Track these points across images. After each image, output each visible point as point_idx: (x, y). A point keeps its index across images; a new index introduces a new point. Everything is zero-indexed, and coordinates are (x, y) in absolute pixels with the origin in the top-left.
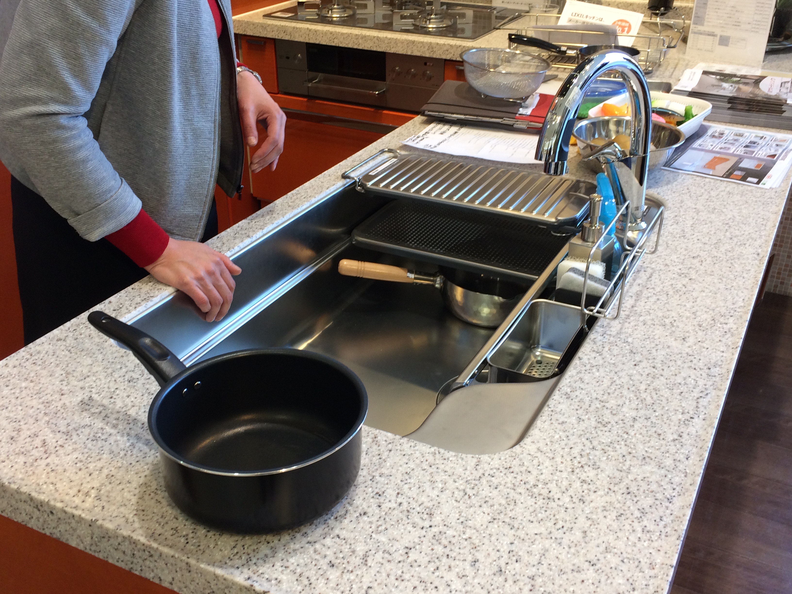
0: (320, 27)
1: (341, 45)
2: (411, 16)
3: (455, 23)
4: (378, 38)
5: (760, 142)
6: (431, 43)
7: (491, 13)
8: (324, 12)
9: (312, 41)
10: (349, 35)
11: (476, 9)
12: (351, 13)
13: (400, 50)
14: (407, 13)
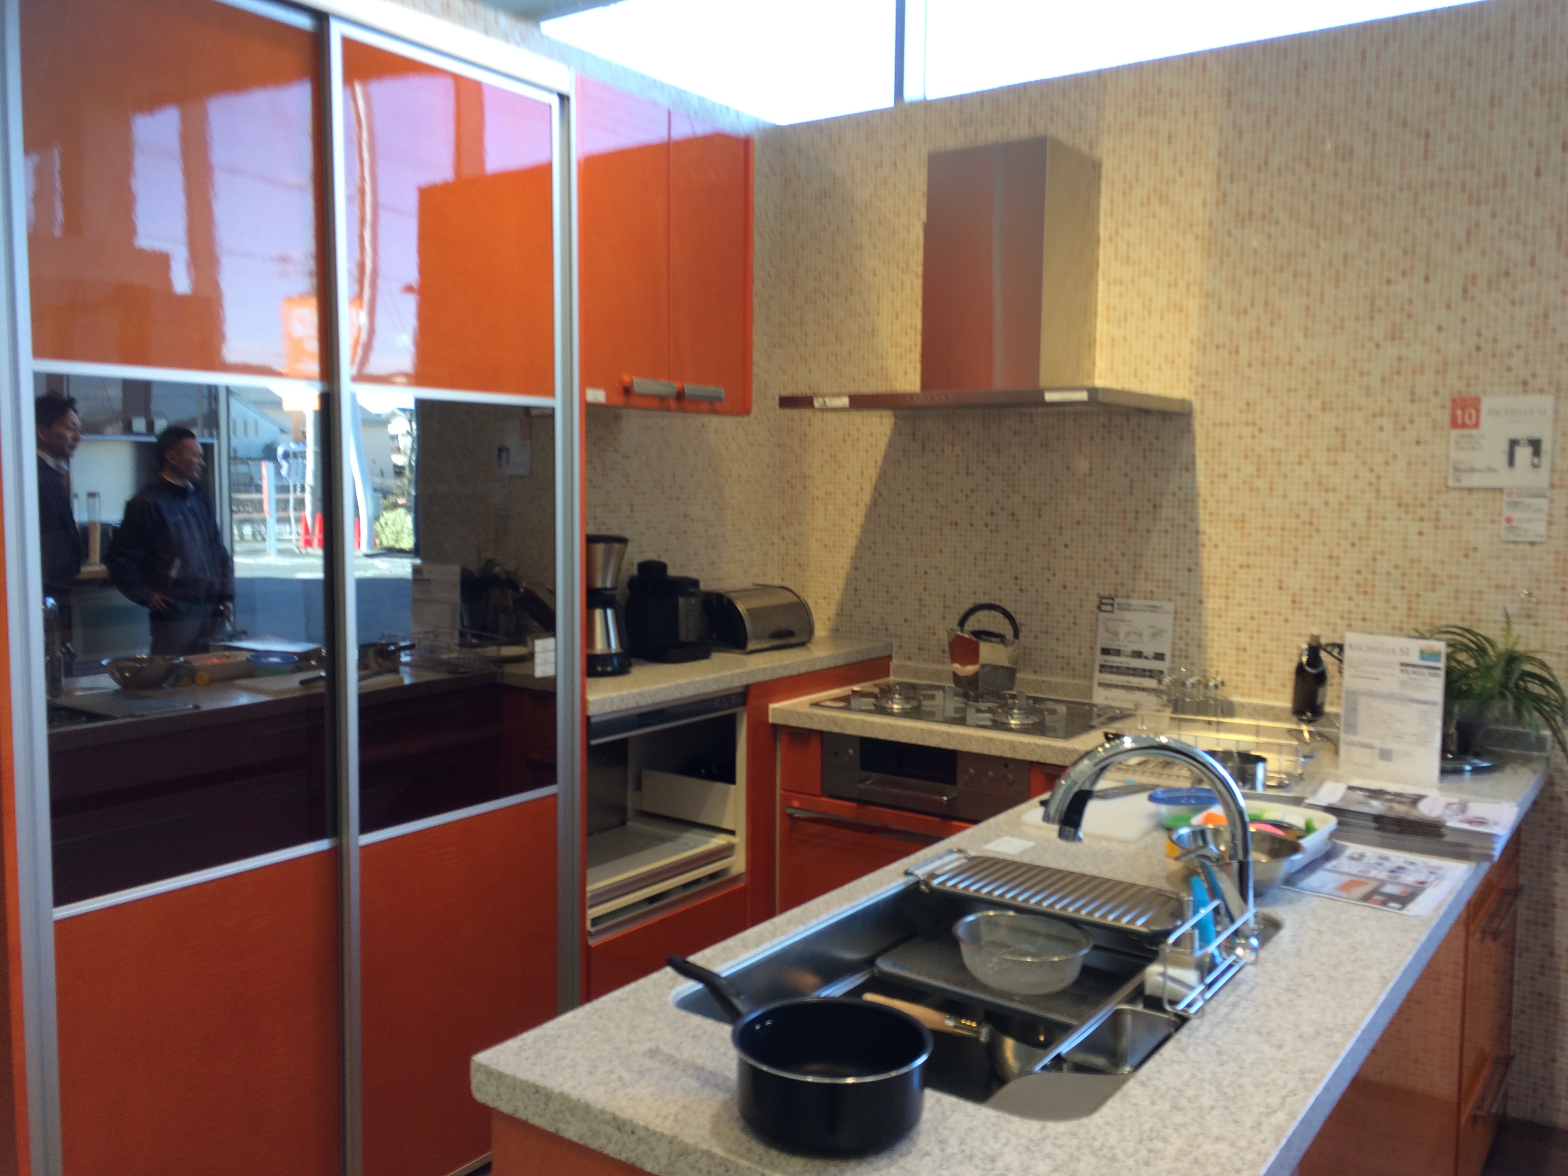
0: (877, 719)
1: (902, 740)
2: (990, 710)
3: (1043, 721)
4: (948, 734)
5: (1410, 867)
6: (1012, 742)
7: (1091, 711)
8: (883, 703)
9: (867, 735)
10: (913, 729)
11: (1071, 705)
12: (915, 703)
13: (975, 748)
14: (983, 706)
